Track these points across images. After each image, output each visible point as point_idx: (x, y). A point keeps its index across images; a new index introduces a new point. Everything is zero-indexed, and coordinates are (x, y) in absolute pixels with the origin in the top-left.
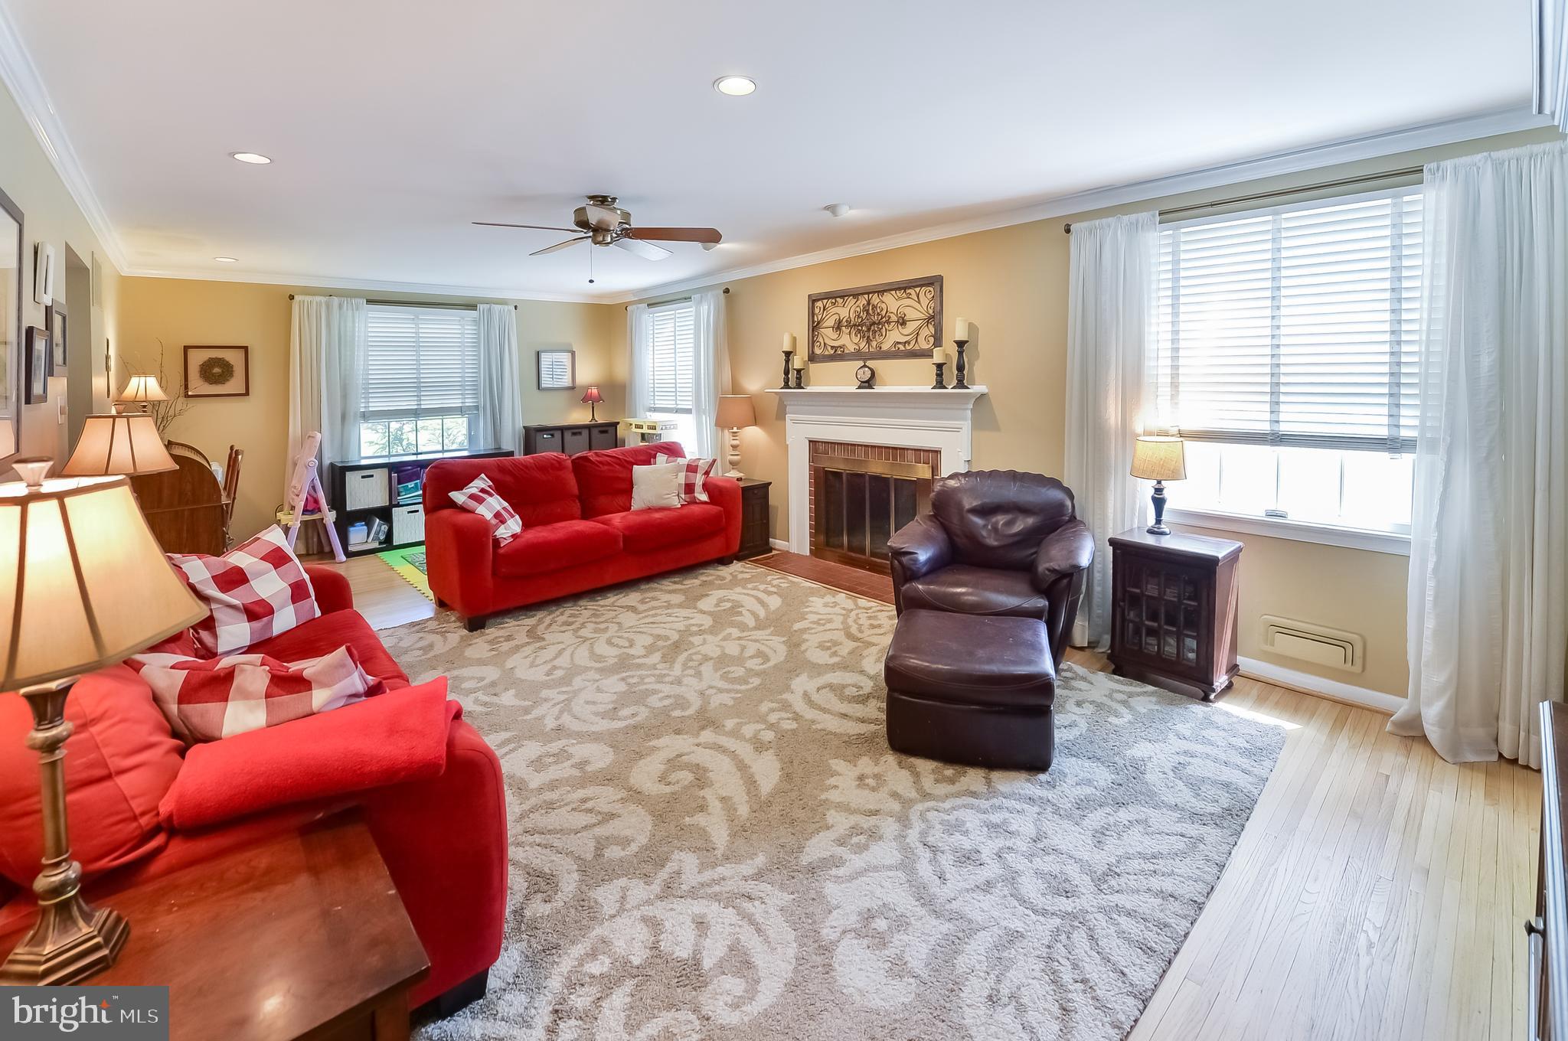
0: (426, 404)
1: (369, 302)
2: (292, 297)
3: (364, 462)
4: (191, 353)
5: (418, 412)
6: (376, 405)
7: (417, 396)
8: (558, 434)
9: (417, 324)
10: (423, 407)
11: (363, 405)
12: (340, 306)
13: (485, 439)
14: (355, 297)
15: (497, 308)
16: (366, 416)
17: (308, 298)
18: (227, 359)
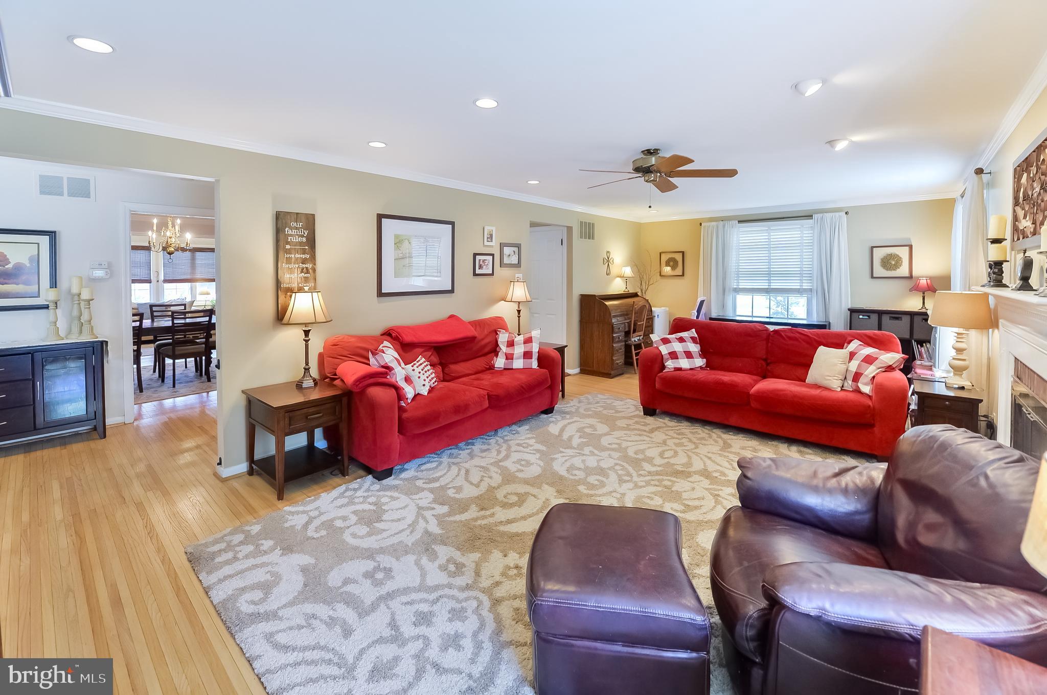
0: (774, 285)
1: (740, 222)
2: (701, 224)
3: (738, 318)
4: (663, 256)
5: (768, 290)
6: (743, 285)
7: (768, 280)
8: (875, 317)
9: (769, 233)
10: (772, 287)
11: (735, 284)
12: (724, 226)
13: (818, 314)
14: (732, 220)
15: (828, 215)
16: (737, 291)
17: (708, 224)
18: (676, 258)
